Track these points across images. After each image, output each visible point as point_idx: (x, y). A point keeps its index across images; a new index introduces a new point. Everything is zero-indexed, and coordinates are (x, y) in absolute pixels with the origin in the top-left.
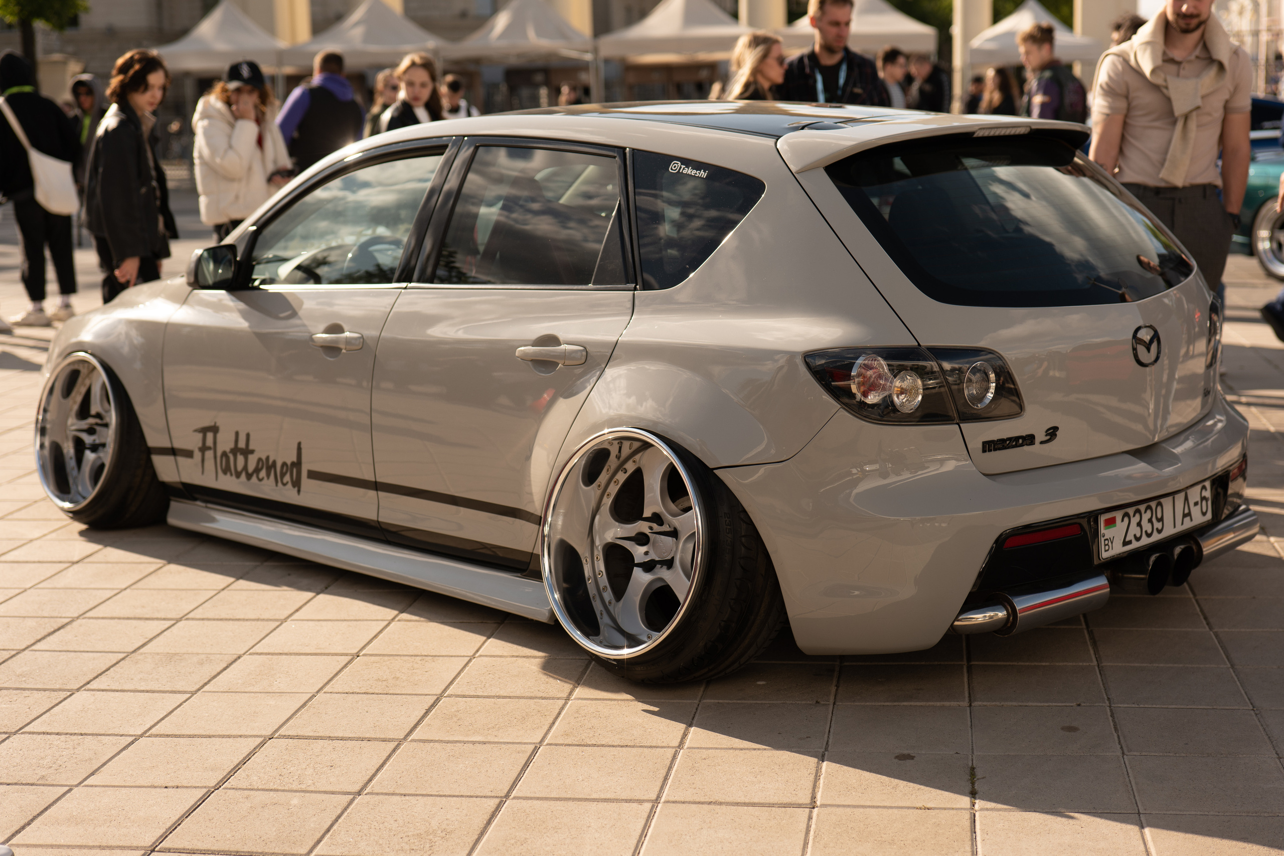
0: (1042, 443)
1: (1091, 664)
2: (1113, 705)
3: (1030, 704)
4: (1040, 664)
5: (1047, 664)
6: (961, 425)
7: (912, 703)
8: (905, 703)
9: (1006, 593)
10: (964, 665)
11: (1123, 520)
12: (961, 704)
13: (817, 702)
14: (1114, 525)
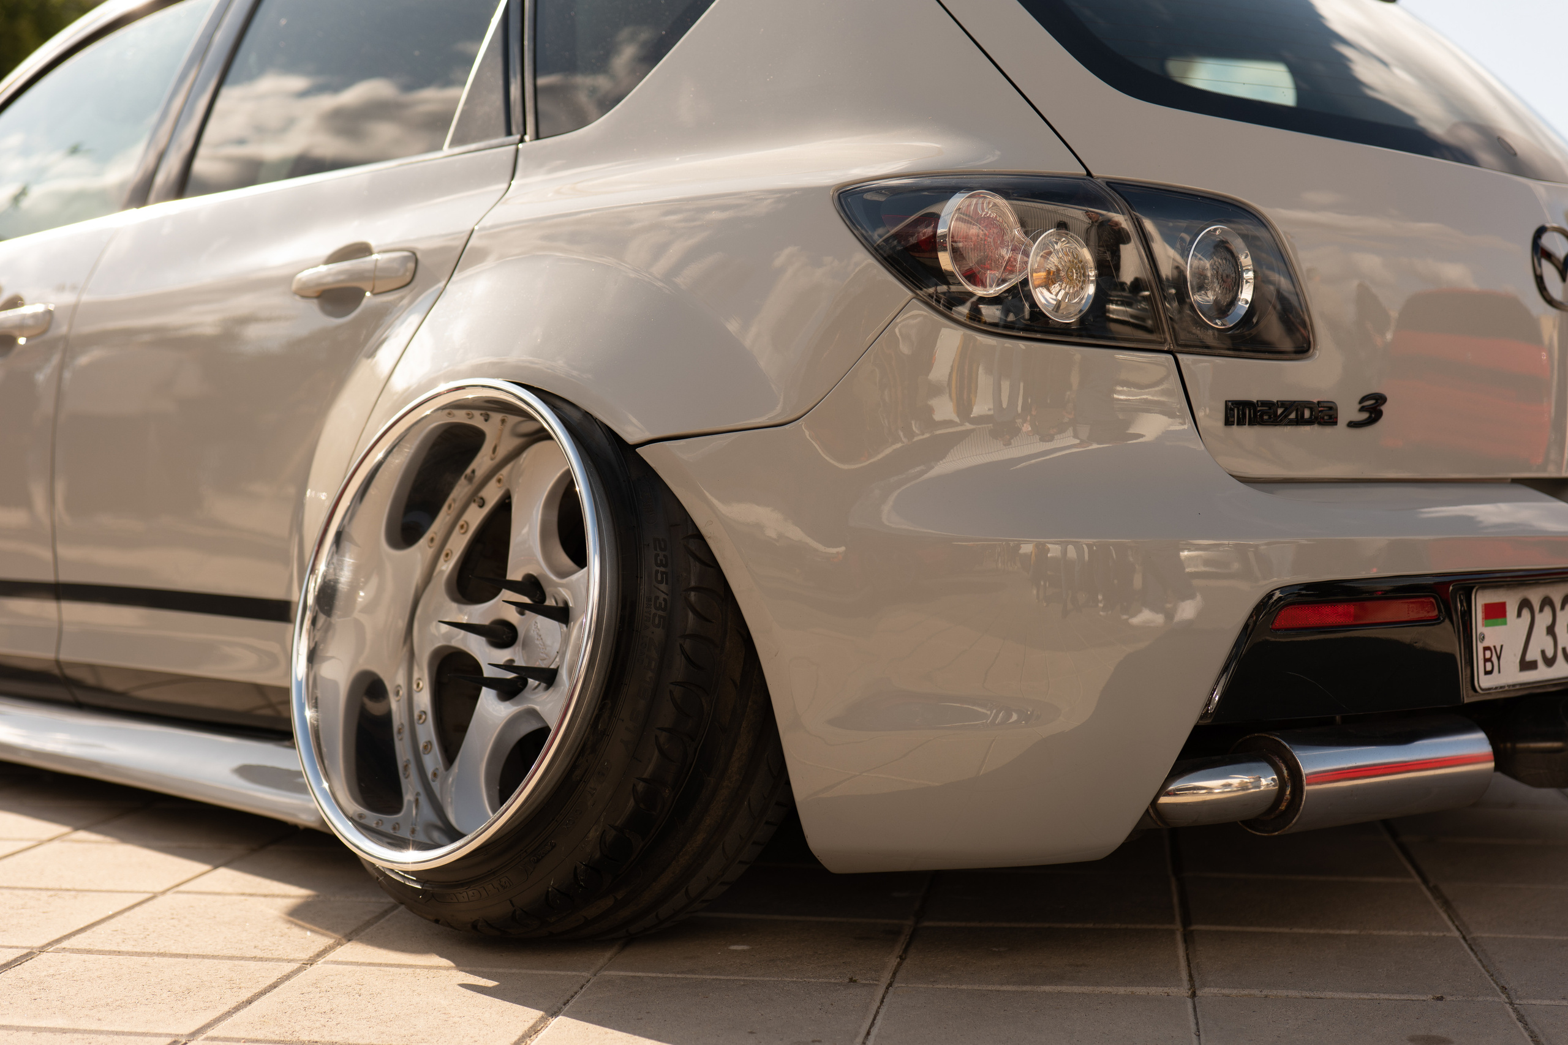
0: (1352, 425)
1: (1448, 934)
2: (1518, 1002)
3: (1329, 994)
4: (1338, 932)
5: (1354, 932)
6: (1180, 357)
7: (1064, 988)
8: (1047, 988)
9: (1278, 736)
10: (1178, 930)
11: (1519, 615)
12: (1173, 991)
13: (851, 980)
14: (1500, 620)
